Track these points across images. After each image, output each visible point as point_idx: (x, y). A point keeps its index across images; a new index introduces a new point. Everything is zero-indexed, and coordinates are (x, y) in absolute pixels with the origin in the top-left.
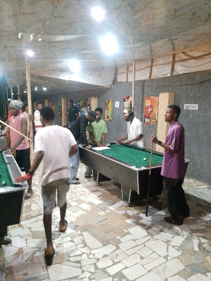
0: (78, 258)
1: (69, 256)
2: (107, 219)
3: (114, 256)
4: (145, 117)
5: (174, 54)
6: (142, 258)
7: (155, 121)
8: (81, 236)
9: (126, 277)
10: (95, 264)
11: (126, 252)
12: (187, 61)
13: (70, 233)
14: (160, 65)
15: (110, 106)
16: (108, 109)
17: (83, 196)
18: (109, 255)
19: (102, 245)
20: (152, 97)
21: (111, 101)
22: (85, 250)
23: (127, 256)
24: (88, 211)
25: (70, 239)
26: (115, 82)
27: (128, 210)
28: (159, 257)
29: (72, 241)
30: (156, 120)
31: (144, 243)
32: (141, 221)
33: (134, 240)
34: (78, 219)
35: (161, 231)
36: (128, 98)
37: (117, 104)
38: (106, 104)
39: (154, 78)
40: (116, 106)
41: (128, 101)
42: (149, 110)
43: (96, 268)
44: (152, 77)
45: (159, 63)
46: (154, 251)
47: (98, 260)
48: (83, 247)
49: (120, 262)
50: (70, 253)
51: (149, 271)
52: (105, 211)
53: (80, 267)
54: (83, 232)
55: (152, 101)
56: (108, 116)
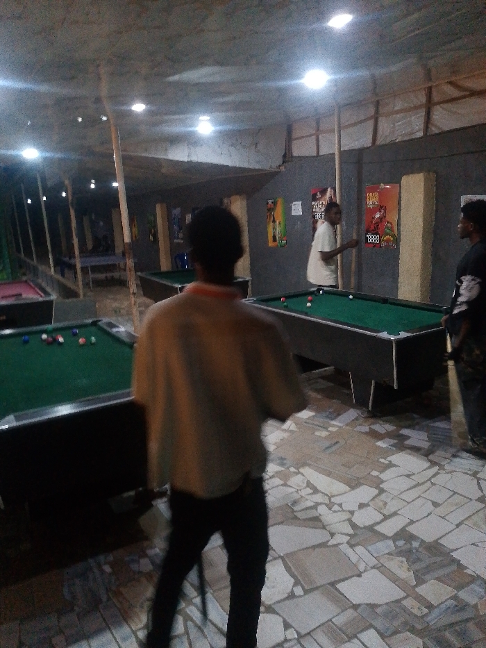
0: (313, 513)
1: (293, 511)
2: (337, 442)
3: (381, 504)
4: (368, 232)
5: (430, 88)
6: (435, 505)
7: (392, 239)
8: (300, 476)
9: (419, 538)
10: (350, 520)
11: (401, 496)
12: (459, 101)
13: (277, 472)
14: (398, 112)
15: (279, 213)
16: (274, 221)
18: (370, 503)
19: (348, 488)
20: (382, 184)
21: (280, 201)
22: (318, 498)
23: (405, 503)
24: (292, 432)
25: (282, 482)
26: (287, 157)
27: (373, 424)
28: (468, 500)
29: (285, 485)
30: (393, 236)
31: (429, 480)
32: (407, 442)
33: (408, 476)
34: (278, 447)
35: (454, 456)
36: (324, 192)
37: (297, 209)
38: (270, 210)
39: (384, 143)
40: (293, 213)
41: (323, 199)
42: (377, 216)
43: (354, 526)
44: (378, 143)
45: (396, 109)
46: (453, 491)
47: (352, 513)
48: (312, 494)
49: (395, 514)
50: (292, 505)
51: (458, 526)
52: (326, 428)
53: (324, 527)
54: (299, 467)
55: (382, 194)
56: (274, 237)
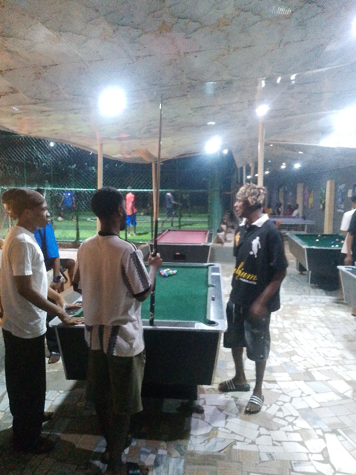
1: (292, 470)
8: (322, 440)
13: (303, 429)
17: (340, 366)
24: (345, 398)
25: (301, 439)
29: (302, 443)
34: (321, 407)
48: (321, 462)
50: (294, 463)
